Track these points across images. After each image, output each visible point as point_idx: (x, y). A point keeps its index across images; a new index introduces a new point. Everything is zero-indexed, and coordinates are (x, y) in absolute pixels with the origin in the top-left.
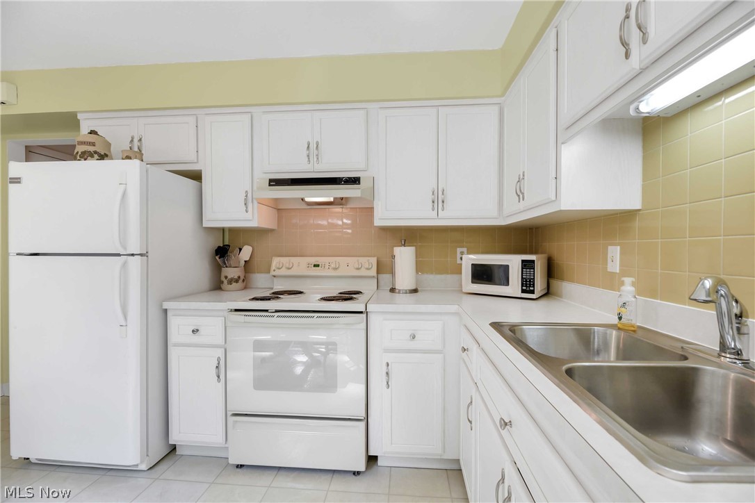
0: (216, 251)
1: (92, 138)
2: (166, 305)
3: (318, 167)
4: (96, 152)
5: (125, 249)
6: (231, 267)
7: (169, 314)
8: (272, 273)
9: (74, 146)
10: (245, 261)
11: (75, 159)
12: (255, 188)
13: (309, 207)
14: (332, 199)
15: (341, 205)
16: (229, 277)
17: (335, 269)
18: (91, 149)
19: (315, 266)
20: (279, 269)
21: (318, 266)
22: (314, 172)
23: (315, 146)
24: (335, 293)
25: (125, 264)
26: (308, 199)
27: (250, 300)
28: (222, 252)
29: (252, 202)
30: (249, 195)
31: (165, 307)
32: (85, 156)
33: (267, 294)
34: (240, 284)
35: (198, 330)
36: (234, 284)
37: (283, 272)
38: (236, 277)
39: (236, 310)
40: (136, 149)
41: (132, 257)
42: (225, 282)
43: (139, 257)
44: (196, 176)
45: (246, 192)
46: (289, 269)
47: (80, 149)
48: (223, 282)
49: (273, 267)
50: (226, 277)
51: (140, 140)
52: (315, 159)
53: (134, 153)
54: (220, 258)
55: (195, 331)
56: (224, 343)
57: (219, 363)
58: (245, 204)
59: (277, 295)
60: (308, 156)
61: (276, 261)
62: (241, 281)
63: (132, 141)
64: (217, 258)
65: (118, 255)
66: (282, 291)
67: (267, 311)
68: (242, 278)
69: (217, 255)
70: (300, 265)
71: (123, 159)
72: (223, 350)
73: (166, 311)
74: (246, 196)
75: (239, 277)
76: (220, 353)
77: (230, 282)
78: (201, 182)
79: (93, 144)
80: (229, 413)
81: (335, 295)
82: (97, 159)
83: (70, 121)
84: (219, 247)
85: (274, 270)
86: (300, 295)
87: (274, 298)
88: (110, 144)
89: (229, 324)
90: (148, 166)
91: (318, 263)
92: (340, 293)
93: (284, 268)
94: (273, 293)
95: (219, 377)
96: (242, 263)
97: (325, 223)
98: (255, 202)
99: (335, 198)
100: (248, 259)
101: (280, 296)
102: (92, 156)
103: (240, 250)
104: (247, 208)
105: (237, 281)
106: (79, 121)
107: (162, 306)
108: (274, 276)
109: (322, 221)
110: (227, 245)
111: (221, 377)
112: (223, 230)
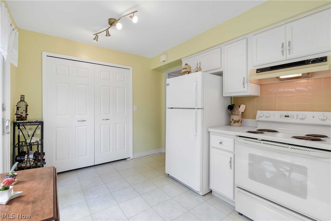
0: (228, 107)
1: (186, 66)
2: (210, 130)
3: (289, 57)
4: (187, 71)
5: (197, 106)
6: (235, 115)
7: (211, 133)
8: (257, 119)
9: (181, 70)
10: (242, 112)
11: (182, 75)
12: (248, 75)
13: (281, 82)
14: (301, 75)
15: (307, 77)
16: (234, 120)
17: (302, 119)
18: (186, 70)
19: (286, 116)
20: (261, 117)
21: (288, 116)
22: (286, 60)
23: (288, 44)
24: (303, 134)
25: (196, 112)
26: (281, 77)
27: (246, 132)
28: (231, 108)
29: (247, 83)
30: (246, 79)
31: (209, 131)
32: (185, 73)
33: (255, 130)
34: (239, 123)
35: (222, 143)
36: (237, 123)
37: (264, 119)
38: (238, 120)
39: (240, 136)
40: (199, 67)
41: (198, 110)
42: (233, 122)
43: (201, 109)
44: (220, 74)
45: (244, 78)
46: (267, 117)
47: (183, 71)
48: (231, 122)
49: (257, 116)
50: (233, 120)
51: (200, 63)
52: (288, 52)
53: (198, 70)
54: (230, 111)
55: (221, 143)
56: (233, 151)
57: (231, 160)
58: (243, 84)
59: (261, 131)
60: (282, 51)
61: (259, 113)
62: (240, 122)
63: (197, 64)
64: (229, 110)
65: (194, 109)
66: (264, 130)
67: (257, 139)
68: (240, 121)
69: (228, 109)
70: (275, 116)
71: (195, 72)
72: (233, 154)
73: (209, 132)
74: (244, 80)
75: (239, 120)
76: (232, 155)
77: (235, 122)
78: (222, 76)
79: (186, 69)
80: (236, 186)
81: (303, 136)
82: (188, 74)
83: (179, 62)
84: (229, 105)
85: (258, 118)
86: (275, 133)
87: (259, 133)
88: (191, 67)
89: (236, 142)
90: (204, 73)
91: (288, 115)
92: (308, 135)
93: (264, 117)
94: (259, 130)
95: (231, 166)
96: (241, 113)
97: (294, 90)
98: (249, 83)
99: (302, 74)
100: (243, 111)
101: (264, 132)
102: (186, 73)
103: (240, 107)
104: (244, 86)
105: (238, 122)
106: (182, 61)
107: (208, 130)
108: (258, 121)
109: (291, 88)
110: (233, 105)
111: (232, 167)
112: (231, 97)
